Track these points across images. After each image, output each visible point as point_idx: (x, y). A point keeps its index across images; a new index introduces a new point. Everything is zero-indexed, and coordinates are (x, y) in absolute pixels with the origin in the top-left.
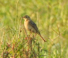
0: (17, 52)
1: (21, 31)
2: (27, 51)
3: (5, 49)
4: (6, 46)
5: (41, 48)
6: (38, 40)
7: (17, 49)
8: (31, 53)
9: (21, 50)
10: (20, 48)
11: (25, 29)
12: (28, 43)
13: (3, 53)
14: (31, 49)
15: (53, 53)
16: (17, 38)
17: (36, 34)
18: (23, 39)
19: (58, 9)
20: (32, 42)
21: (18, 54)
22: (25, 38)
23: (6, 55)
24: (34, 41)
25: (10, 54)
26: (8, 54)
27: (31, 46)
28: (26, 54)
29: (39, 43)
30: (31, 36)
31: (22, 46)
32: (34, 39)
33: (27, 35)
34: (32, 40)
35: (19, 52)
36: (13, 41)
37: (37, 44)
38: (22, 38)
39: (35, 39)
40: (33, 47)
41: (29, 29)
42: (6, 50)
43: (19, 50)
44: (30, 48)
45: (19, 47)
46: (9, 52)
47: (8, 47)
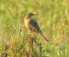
0: (16, 53)
1: (21, 30)
2: (28, 52)
3: (3, 49)
4: (5, 47)
5: (44, 49)
6: (39, 40)
7: (17, 50)
8: (32, 53)
9: (22, 50)
10: (20, 49)
11: (25, 28)
12: (28, 43)
13: (2, 54)
14: (32, 50)
15: (56, 54)
16: (17, 38)
17: (37, 33)
18: (24, 39)
19: (62, 6)
20: (33, 42)
21: (17, 55)
22: (25, 38)
23: (4, 56)
24: (35, 41)
25: (9, 55)
26: (7, 55)
27: (32, 47)
28: (27, 55)
29: (40, 44)
30: (32, 36)
31: (22, 47)
32: (35, 39)
33: (28, 35)
34: (33, 40)
35: (19, 53)
36: (12, 41)
37: (39, 44)
38: (22, 38)
39: (37, 39)
40: (34, 47)
41: (29, 28)
42: (5, 50)
43: (19, 51)
44: (31, 48)
45: (19, 47)
46: (8, 53)
47: (7, 47)
